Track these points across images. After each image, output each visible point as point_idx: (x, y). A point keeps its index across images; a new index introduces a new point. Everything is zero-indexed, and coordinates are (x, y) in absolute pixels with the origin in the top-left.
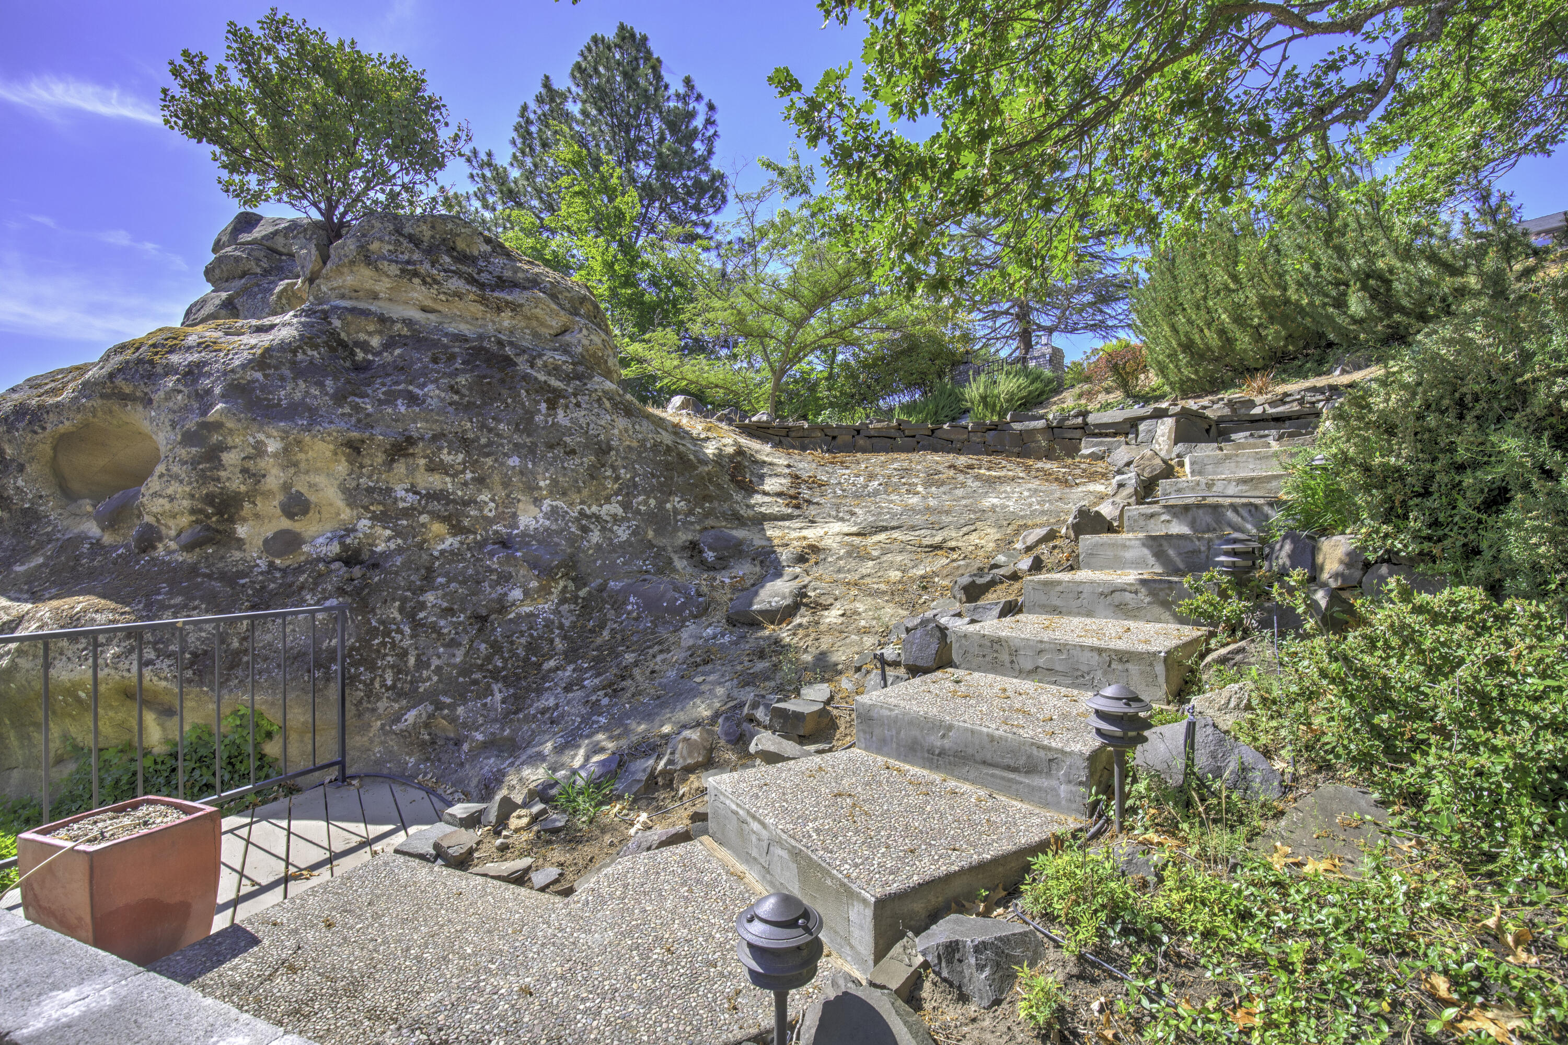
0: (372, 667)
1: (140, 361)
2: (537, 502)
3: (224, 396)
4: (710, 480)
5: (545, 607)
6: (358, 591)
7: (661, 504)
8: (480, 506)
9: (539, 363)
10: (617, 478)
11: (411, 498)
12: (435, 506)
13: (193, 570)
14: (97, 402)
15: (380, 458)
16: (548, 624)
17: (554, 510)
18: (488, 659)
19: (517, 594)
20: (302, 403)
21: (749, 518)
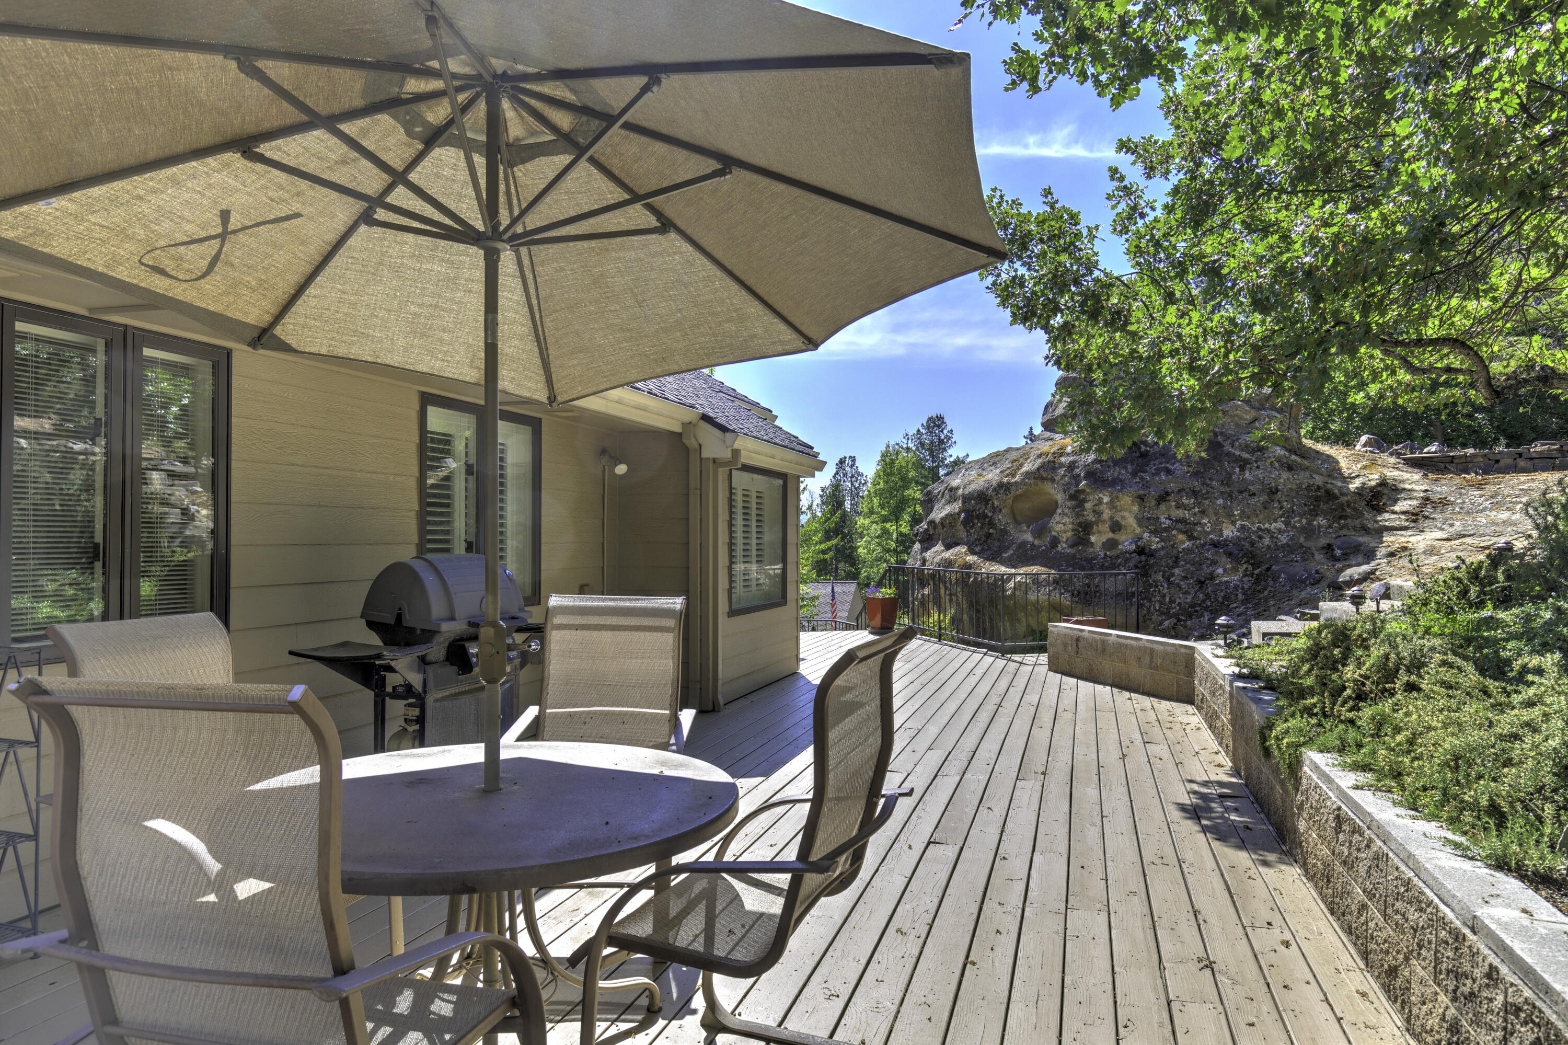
0: (1150, 601)
1: (1049, 462)
2: (1233, 523)
3: (1085, 478)
4: (1348, 506)
5: (1235, 578)
6: (1144, 567)
7: (1310, 522)
8: (1203, 525)
9: (1237, 444)
10: (1282, 508)
11: (1168, 522)
12: (1180, 526)
13: (1074, 556)
14: (1032, 481)
15: (1153, 503)
16: (1236, 587)
17: (1243, 527)
18: (1204, 601)
19: (1220, 571)
20: (1118, 478)
21: (1374, 530)
